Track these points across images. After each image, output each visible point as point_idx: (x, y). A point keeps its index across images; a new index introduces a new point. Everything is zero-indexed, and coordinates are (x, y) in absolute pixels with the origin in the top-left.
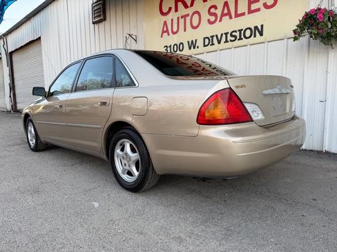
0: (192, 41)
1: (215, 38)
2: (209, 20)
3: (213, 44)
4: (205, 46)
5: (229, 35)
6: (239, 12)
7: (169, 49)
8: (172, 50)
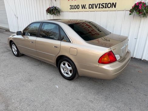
1: (94, 5)
3: (93, 8)
7: (72, 7)
8: (74, 8)
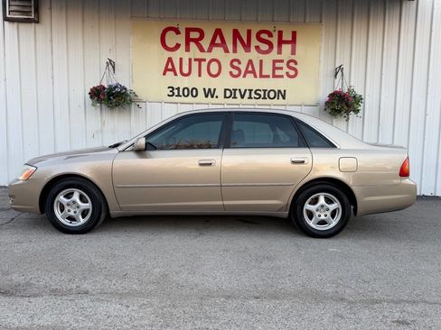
0: (210, 89)
1: (237, 92)
2: (231, 73)
3: (235, 97)
4: (225, 97)
5: (253, 92)
6: (264, 73)
7: (176, 92)
8: (181, 94)
